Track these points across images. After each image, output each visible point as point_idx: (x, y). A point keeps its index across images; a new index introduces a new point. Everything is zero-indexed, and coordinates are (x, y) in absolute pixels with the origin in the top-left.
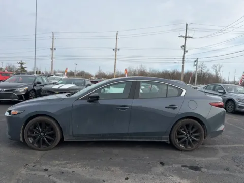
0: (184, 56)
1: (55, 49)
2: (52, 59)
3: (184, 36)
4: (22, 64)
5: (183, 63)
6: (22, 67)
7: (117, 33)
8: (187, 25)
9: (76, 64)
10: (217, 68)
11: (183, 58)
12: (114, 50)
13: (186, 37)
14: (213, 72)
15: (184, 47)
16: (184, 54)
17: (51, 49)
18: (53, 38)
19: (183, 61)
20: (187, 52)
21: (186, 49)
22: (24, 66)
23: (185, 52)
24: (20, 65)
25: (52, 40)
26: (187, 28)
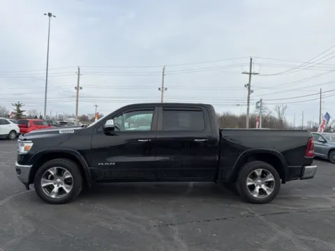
0: (249, 97)
1: (81, 88)
2: (77, 101)
3: (249, 72)
4: (19, 106)
5: (248, 105)
6: (19, 111)
7: (164, 69)
8: (251, 59)
9: (96, 106)
10: (281, 109)
11: (248, 100)
12: (159, 89)
13: (250, 74)
14: (276, 115)
15: (248, 86)
16: (249, 94)
17: (76, 88)
18: (79, 74)
19: (248, 102)
20: (252, 92)
21: (251, 89)
22: (21, 109)
23: (250, 92)
26: (251, 63)
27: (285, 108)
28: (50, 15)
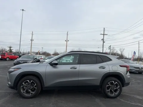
0: (103, 45)
1: (33, 40)
2: (31, 45)
3: (103, 34)
4: (10, 47)
5: (103, 48)
6: (10, 50)
7: (68, 32)
8: (104, 28)
10: (122, 50)
12: (66, 41)
13: (104, 35)
14: (119, 53)
15: (103, 40)
16: (103, 43)
17: (31, 40)
18: (32, 35)
19: (103, 47)
20: (105, 42)
22: (11, 49)
23: (104, 42)
24: (9, 48)
26: (104, 30)
27: (124, 50)
28: (23, 10)
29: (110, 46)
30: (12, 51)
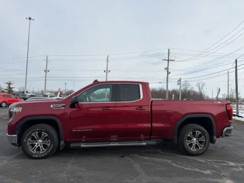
0: (167, 77)
1: (49, 71)
3: (167, 59)
4: (9, 84)
5: (167, 83)
6: (10, 88)
7: (108, 57)
8: (169, 50)
11: (167, 79)
12: (105, 71)
15: (167, 69)
16: (168, 75)
17: (45, 71)
18: (47, 61)
19: (167, 81)
20: (170, 73)
21: (169, 71)
22: (11, 86)
23: (168, 73)
24: (7, 85)
25: (46, 62)
26: (169, 53)
27: (203, 85)
28: (30, 19)
29: (180, 79)
30: (13, 89)
